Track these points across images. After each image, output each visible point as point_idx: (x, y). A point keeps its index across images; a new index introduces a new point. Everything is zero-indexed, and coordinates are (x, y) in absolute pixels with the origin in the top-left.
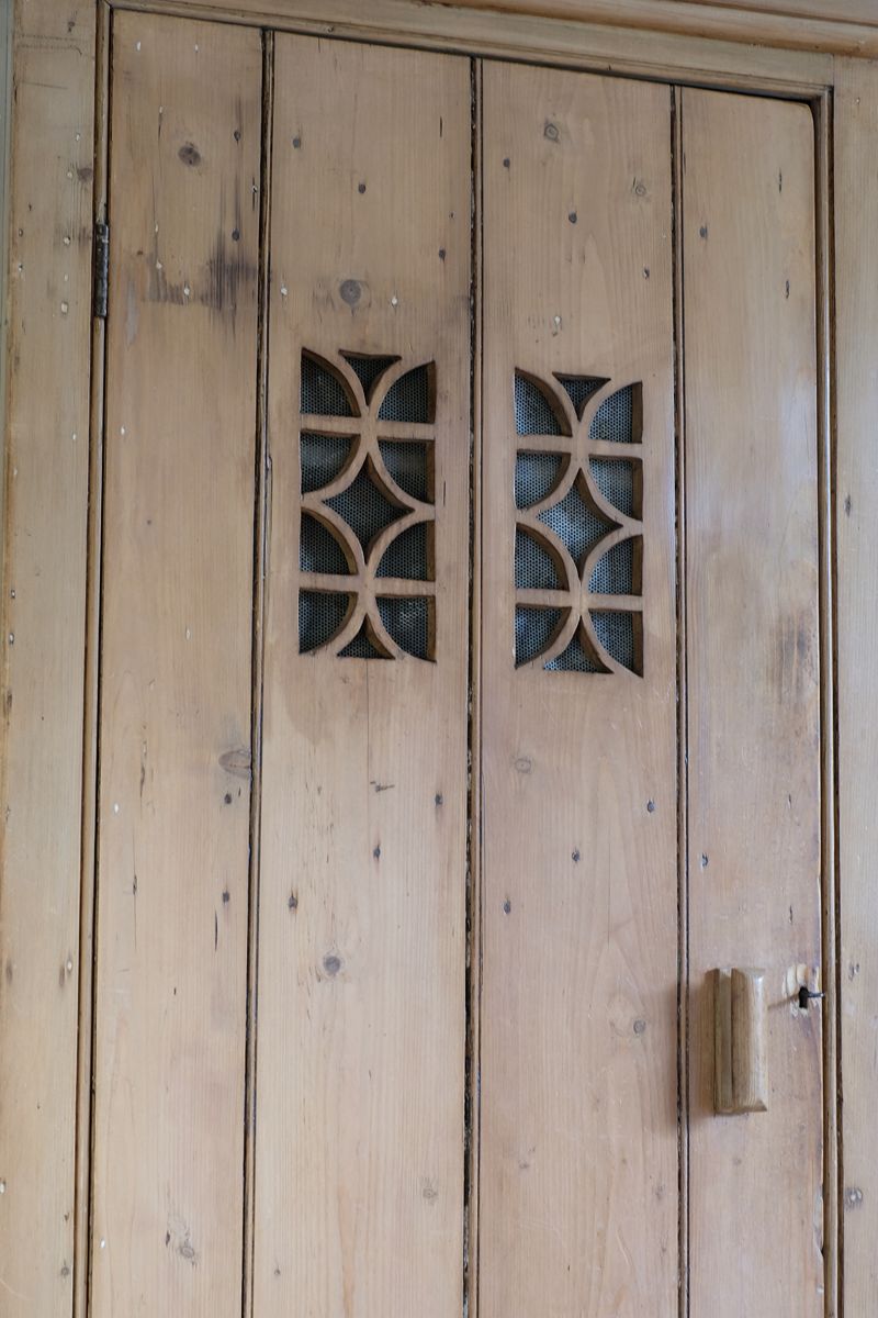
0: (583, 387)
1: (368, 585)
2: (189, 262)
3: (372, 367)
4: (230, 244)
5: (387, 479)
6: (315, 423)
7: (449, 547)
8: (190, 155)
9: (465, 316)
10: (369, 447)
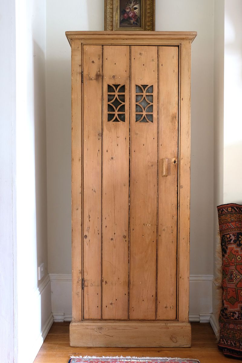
0: (145, 86)
1: (116, 113)
2: (93, 75)
3: (117, 86)
4: (98, 72)
5: (119, 100)
6: (109, 93)
7: (127, 108)
8: (93, 62)
9: (129, 79)
10: (116, 96)
